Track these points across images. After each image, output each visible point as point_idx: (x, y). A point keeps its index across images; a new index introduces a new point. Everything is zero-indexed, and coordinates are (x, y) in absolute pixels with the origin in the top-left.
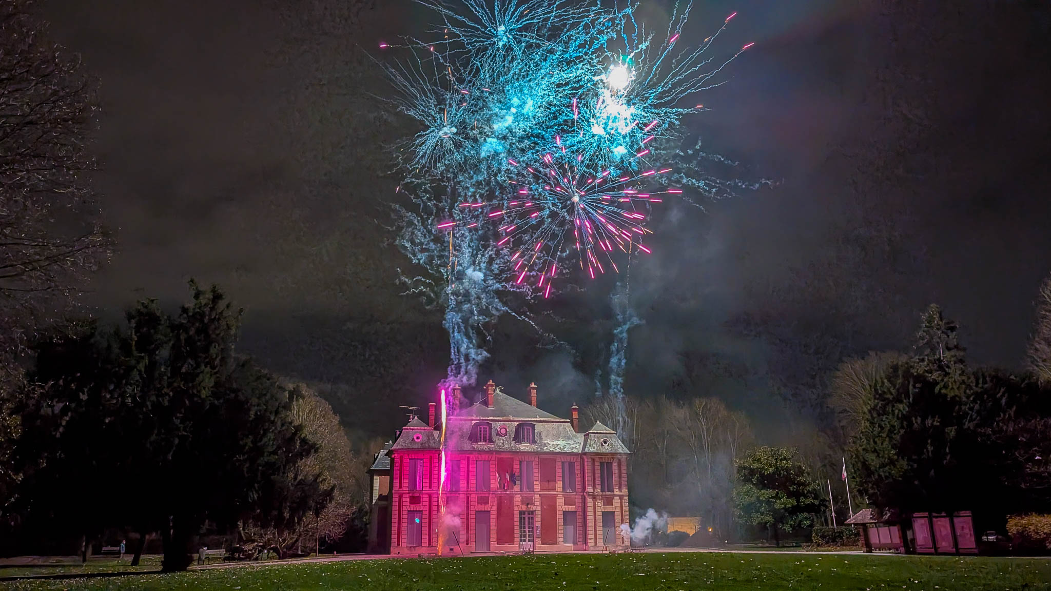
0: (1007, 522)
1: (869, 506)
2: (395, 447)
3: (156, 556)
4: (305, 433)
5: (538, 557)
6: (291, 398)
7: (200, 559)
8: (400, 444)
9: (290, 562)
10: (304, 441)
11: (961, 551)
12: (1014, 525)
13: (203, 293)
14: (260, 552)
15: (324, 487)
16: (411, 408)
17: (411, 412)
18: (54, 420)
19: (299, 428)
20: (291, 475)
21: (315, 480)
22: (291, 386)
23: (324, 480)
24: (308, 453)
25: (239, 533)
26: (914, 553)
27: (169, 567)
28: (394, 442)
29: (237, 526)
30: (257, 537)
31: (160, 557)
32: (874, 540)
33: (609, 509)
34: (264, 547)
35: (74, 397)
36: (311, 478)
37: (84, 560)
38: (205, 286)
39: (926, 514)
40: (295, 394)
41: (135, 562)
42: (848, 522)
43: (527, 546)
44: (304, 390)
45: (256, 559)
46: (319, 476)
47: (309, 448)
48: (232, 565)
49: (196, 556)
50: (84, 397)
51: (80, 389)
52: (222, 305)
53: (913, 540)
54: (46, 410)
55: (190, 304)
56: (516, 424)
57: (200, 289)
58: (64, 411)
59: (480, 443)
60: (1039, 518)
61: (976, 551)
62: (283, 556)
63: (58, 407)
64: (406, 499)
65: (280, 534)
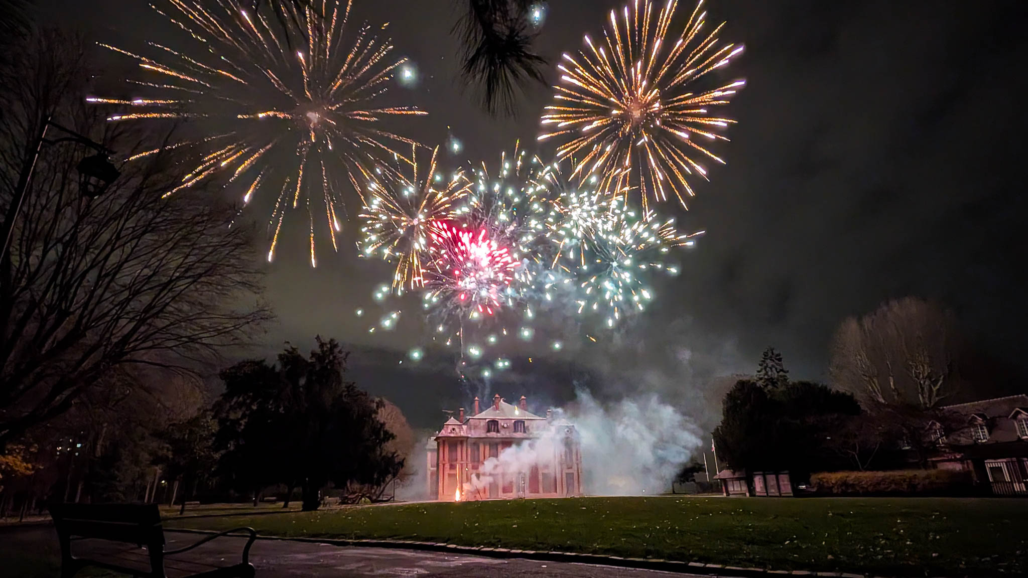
0: (810, 477)
1: (728, 468)
2: (440, 435)
3: (298, 503)
4: (387, 427)
5: (526, 500)
6: (378, 407)
7: (324, 504)
8: (443, 433)
9: (377, 505)
10: (386, 432)
11: (783, 495)
12: (814, 478)
13: (326, 344)
14: (361, 499)
15: (397, 460)
16: (449, 412)
17: (449, 414)
18: (237, 422)
19: (383, 425)
20: (378, 453)
21: (393, 455)
22: (377, 400)
23: (398, 456)
24: (388, 439)
25: (348, 489)
26: (755, 496)
27: (306, 508)
28: (439, 432)
29: (346, 485)
30: (358, 491)
31: (300, 503)
32: (731, 489)
33: (570, 471)
34: (362, 496)
35: (249, 407)
36: (390, 455)
37: (255, 505)
38: (326, 339)
39: (761, 473)
40: (380, 404)
41: (286, 506)
42: (715, 477)
43: (521, 494)
44: (386, 402)
45: (358, 503)
46: (395, 453)
47: (389, 436)
48: (343, 506)
49: (322, 502)
50: (255, 408)
51: (252, 403)
52: (336, 350)
53: (754, 488)
54: (232, 416)
55: (318, 351)
56: (513, 421)
57: (323, 341)
58: (244, 416)
59: (492, 433)
60: (830, 474)
61: (792, 495)
62: (373, 502)
63: (240, 414)
64: (447, 466)
65: (372, 488)
